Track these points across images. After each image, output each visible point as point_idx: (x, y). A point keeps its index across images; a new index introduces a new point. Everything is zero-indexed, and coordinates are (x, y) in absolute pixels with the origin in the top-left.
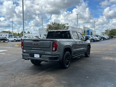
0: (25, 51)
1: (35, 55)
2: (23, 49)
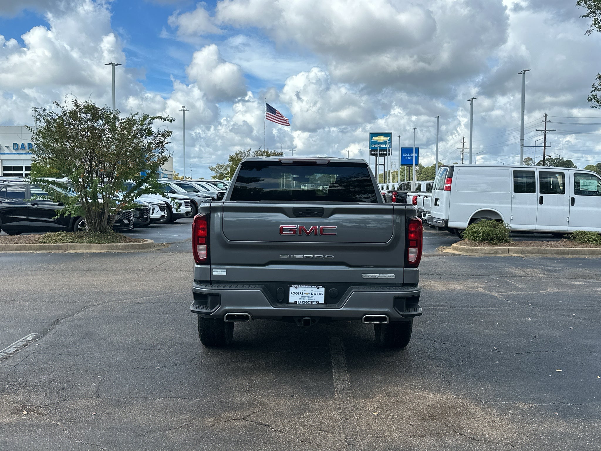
0: (219, 272)
1: (292, 289)
2: (209, 264)
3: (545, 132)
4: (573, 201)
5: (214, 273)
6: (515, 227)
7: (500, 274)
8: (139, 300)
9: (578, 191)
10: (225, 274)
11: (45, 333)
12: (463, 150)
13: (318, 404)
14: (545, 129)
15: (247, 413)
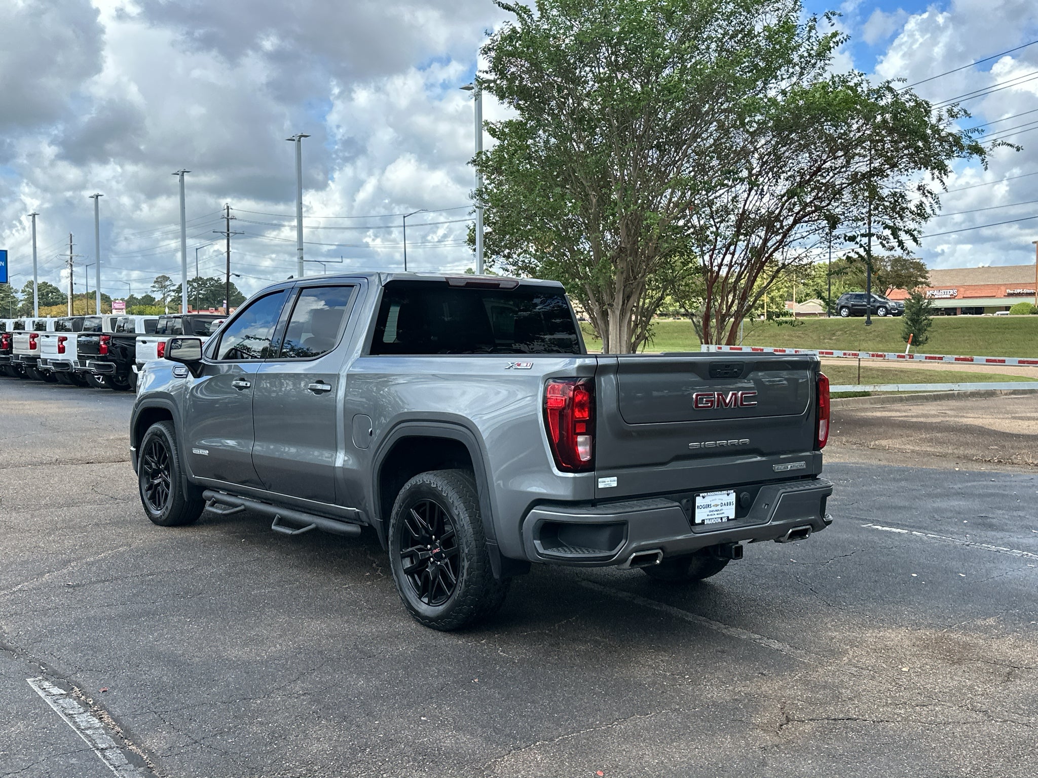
0: (607, 483)
2: (592, 469)
3: (228, 234)
5: (601, 486)
10: (615, 484)
12: (71, 258)
14: (228, 230)
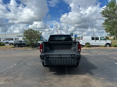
4: (100, 41)
6: (92, 45)
7: (91, 52)
8: (35, 57)
9: (101, 40)
11: (18, 63)
13: (62, 79)
15: (49, 81)
